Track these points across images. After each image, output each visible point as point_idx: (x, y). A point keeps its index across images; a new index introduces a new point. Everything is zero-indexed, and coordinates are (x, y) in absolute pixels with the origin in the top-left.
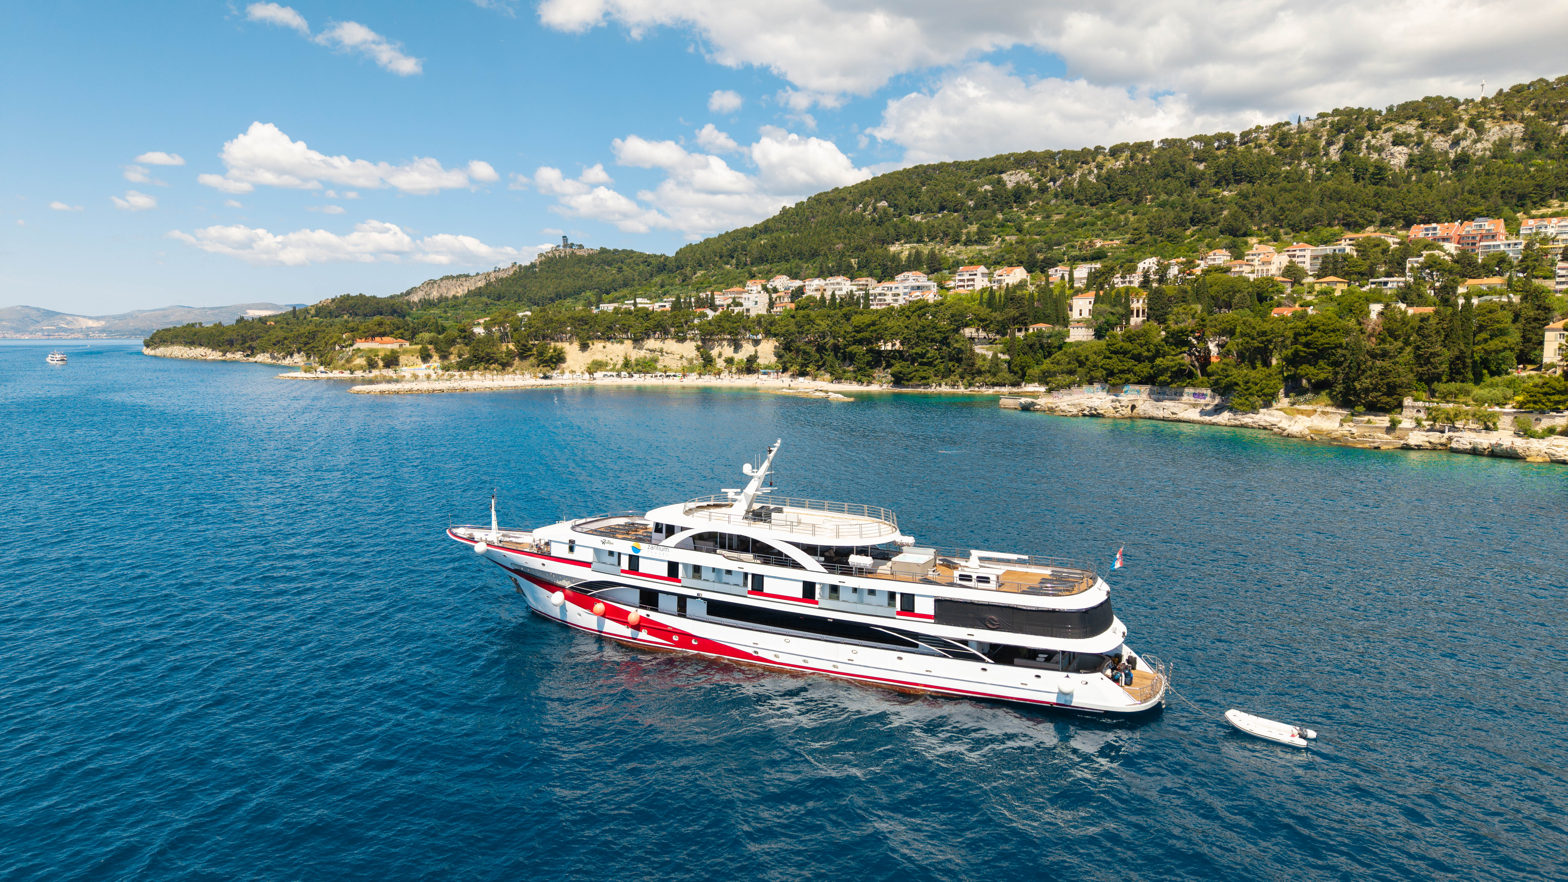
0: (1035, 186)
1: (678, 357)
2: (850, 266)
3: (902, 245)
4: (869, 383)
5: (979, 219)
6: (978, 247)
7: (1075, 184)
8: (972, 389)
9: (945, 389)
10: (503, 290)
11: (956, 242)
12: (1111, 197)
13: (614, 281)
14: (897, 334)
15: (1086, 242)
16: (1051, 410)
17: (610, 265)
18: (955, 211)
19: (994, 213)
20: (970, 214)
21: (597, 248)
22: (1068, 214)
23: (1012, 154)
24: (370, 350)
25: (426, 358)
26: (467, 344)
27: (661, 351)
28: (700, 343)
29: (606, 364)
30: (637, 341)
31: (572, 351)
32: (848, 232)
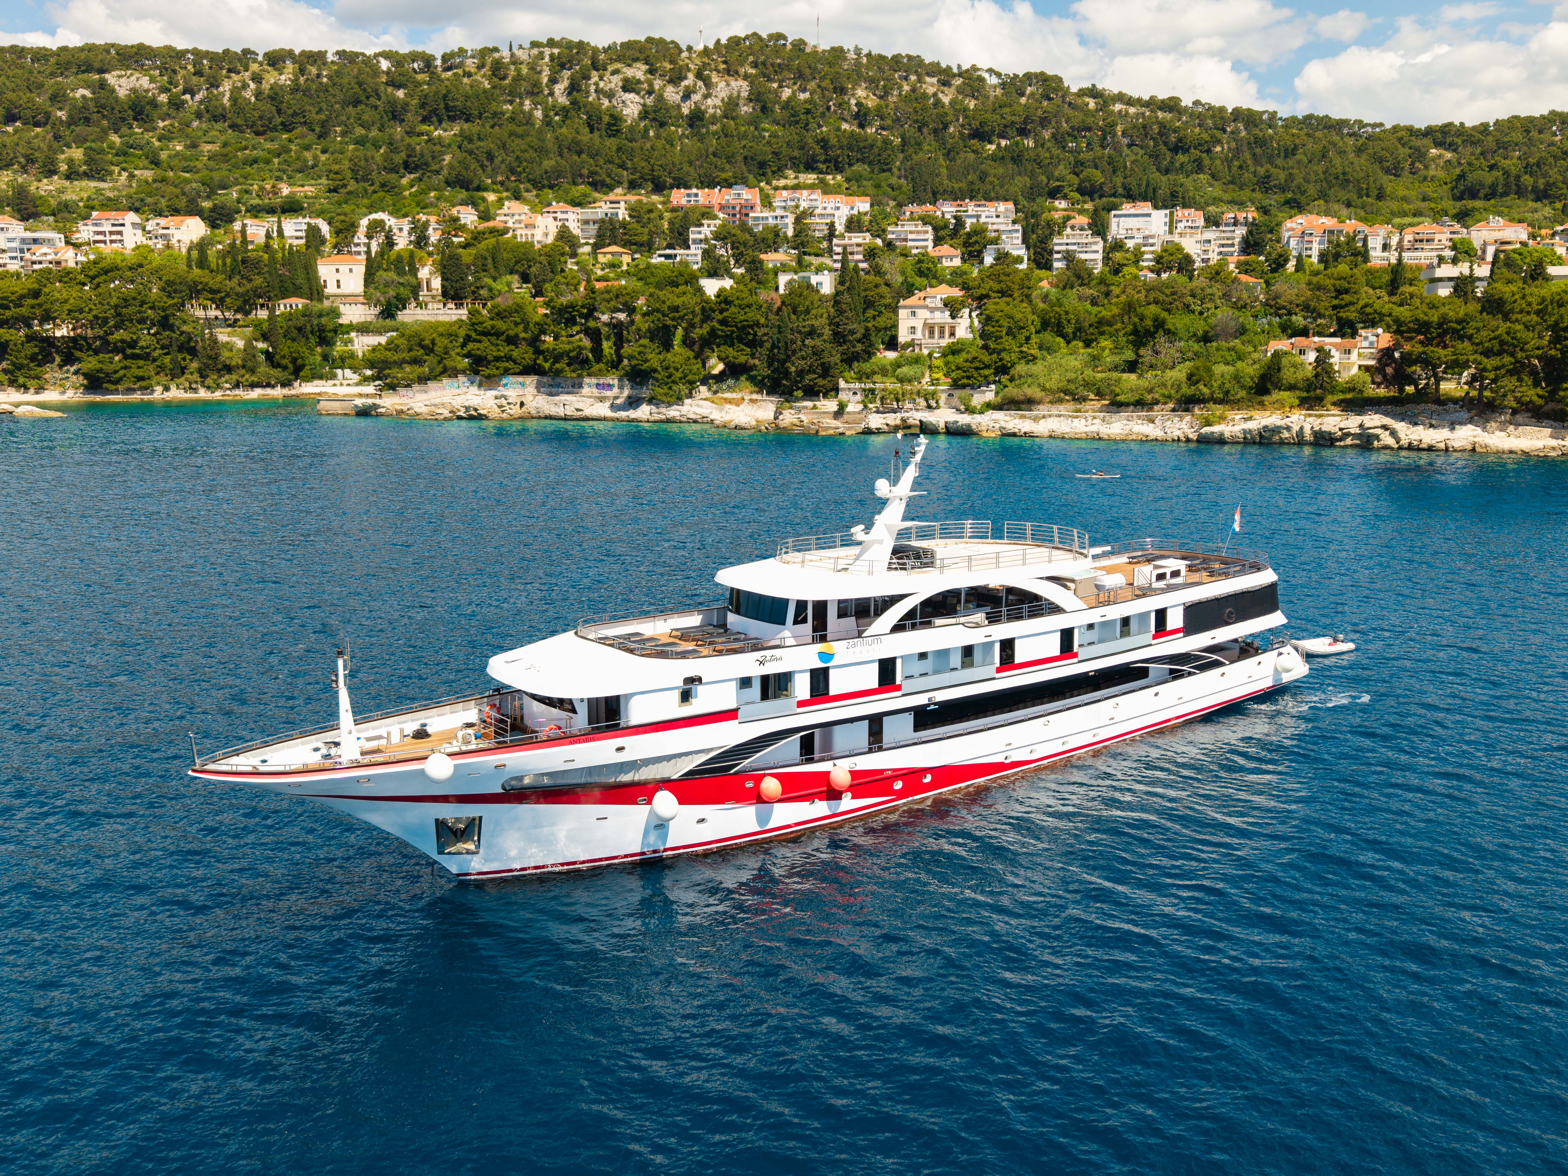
0: (163, 98)
5: (80, 141)
6: (93, 184)
7: (226, 100)
8: (220, 392)
12: (282, 124)
15: (268, 187)
18: (37, 124)
20: (63, 131)
22: (225, 145)
23: (113, 45)
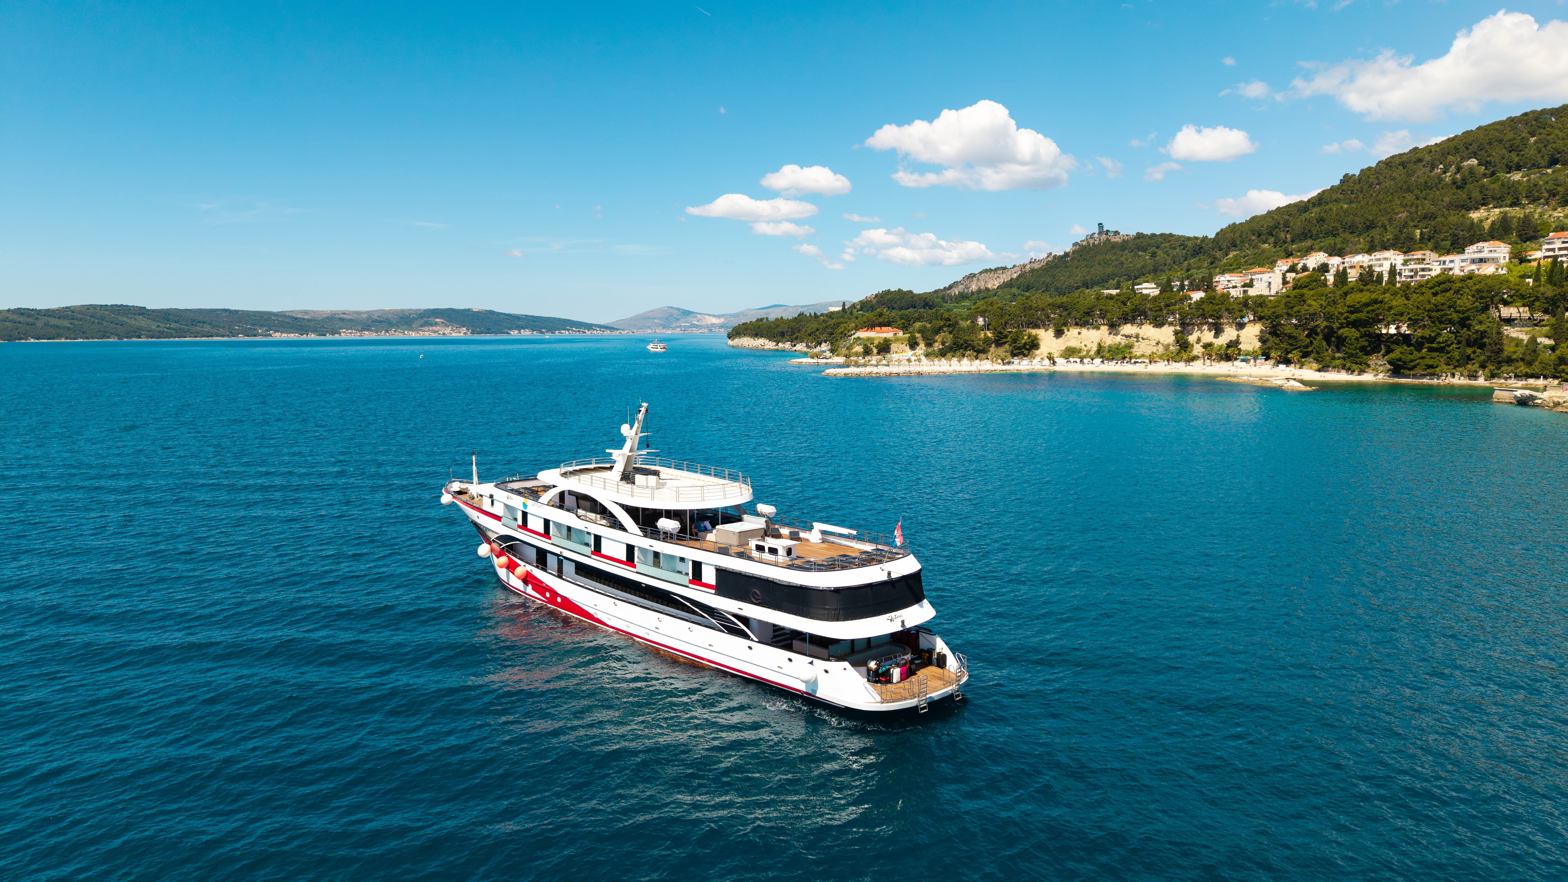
1: (1154, 343)
2: (1411, 239)
3: (1488, 210)
4: (1362, 372)
8: (1495, 380)
10: (1032, 280)
13: (1143, 267)
14: (1402, 314)
16: (1557, 405)
17: (1144, 251)
21: (1133, 233)
24: (869, 339)
25: (913, 345)
26: (951, 333)
27: (1137, 337)
28: (1178, 328)
29: (1080, 350)
30: (1113, 327)
31: (1046, 337)
32: (1417, 199)
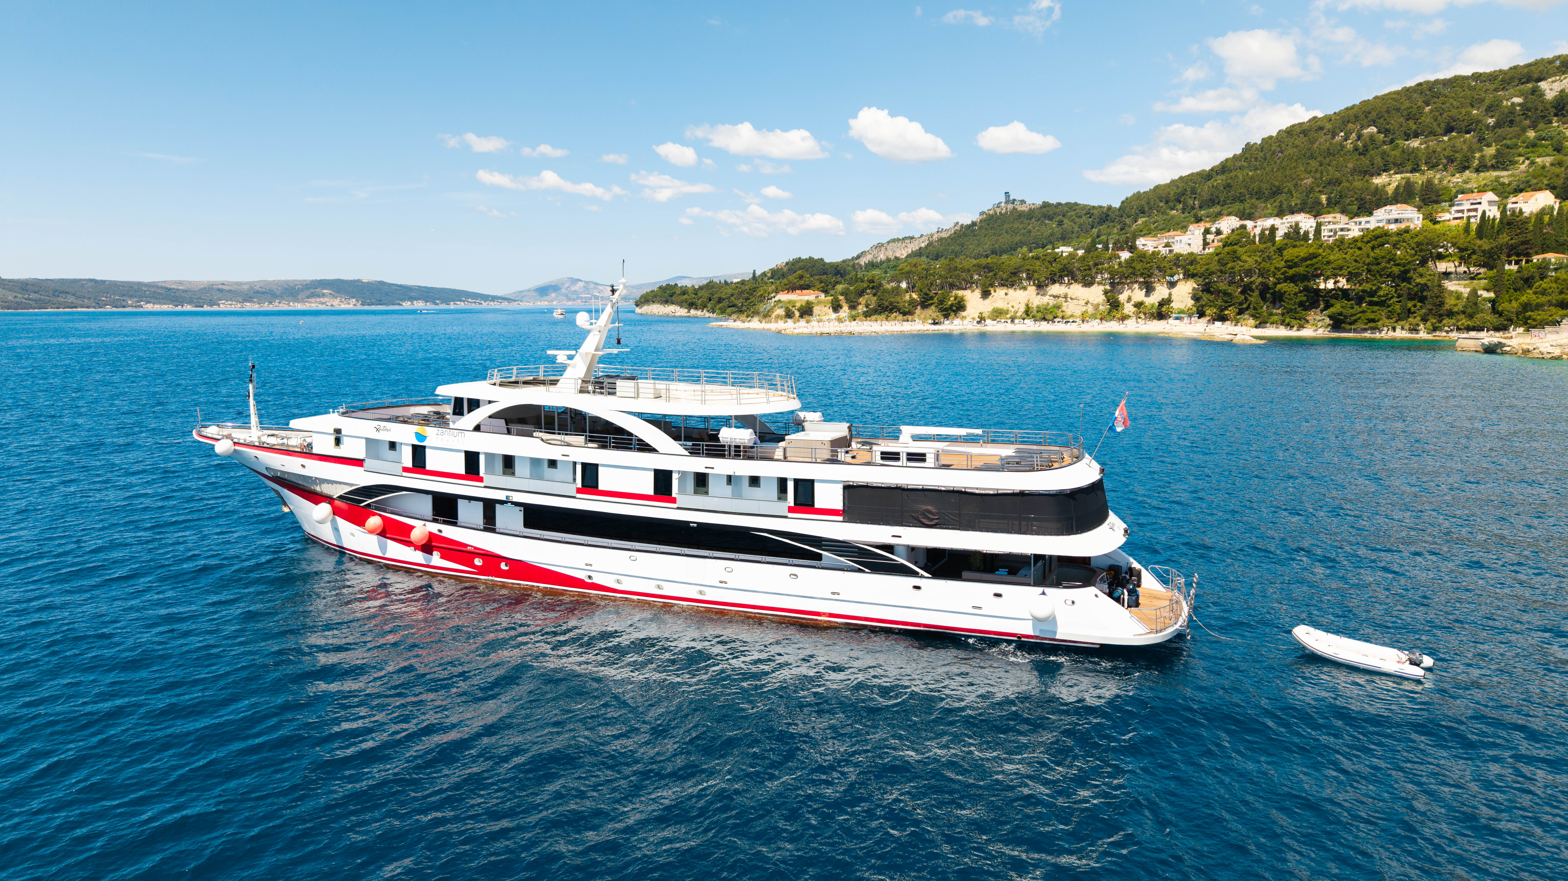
1: (1083, 303)
2: (1319, 203)
3: (1390, 176)
4: (1301, 327)
5: (1499, 140)
6: (1495, 173)
8: (1438, 333)
9: (1400, 334)
10: (942, 249)
11: (1463, 168)
13: (1051, 235)
14: (1341, 268)
16: (1526, 352)
17: (1051, 219)
18: (1468, 132)
19: (1524, 130)
20: (1488, 135)
21: (1039, 202)
24: (790, 302)
25: (836, 308)
26: (875, 295)
27: (1066, 297)
28: (1108, 287)
29: (1007, 312)
30: (1040, 287)
31: (972, 298)
32: (1321, 165)
